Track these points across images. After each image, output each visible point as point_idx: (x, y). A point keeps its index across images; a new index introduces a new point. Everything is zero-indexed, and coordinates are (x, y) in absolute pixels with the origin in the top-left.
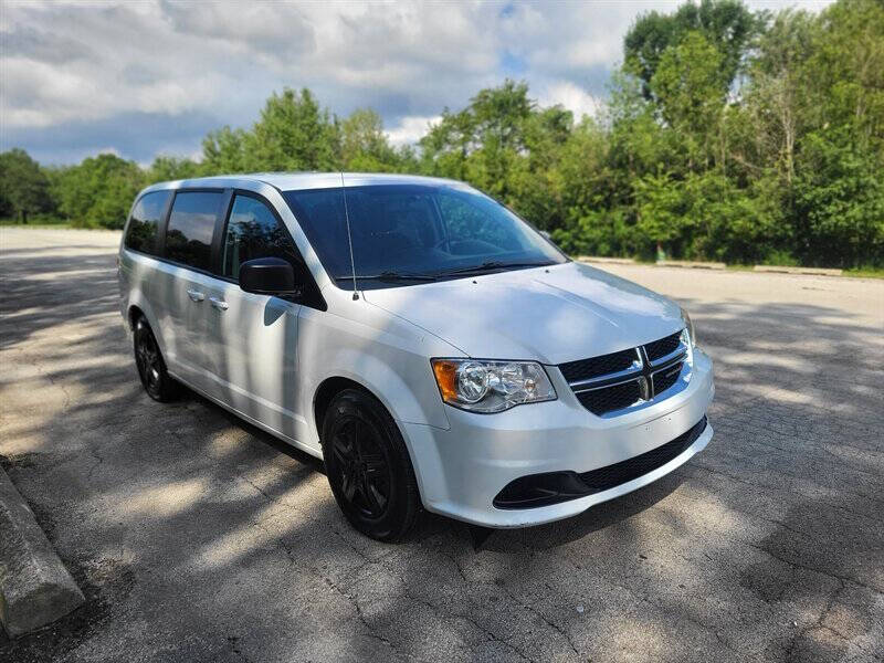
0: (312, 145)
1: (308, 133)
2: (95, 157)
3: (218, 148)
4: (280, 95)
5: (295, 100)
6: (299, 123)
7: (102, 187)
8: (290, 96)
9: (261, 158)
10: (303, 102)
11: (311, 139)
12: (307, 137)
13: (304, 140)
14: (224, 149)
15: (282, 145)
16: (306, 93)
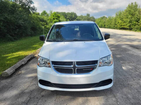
0: (135, 13)
1: (134, 10)
2: (102, 17)
3: (118, 14)
4: (131, 4)
5: (133, 4)
6: (133, 9)
7: (100, 21)
8: (132, 4)
9: (125, 16)
10: (135, 5)
11: (135, 12)
12: (134, 11)
13: (133, 12)
14: (119, 14)
15: (129, 13)
16: (135, 3)
